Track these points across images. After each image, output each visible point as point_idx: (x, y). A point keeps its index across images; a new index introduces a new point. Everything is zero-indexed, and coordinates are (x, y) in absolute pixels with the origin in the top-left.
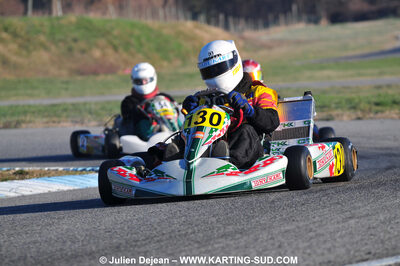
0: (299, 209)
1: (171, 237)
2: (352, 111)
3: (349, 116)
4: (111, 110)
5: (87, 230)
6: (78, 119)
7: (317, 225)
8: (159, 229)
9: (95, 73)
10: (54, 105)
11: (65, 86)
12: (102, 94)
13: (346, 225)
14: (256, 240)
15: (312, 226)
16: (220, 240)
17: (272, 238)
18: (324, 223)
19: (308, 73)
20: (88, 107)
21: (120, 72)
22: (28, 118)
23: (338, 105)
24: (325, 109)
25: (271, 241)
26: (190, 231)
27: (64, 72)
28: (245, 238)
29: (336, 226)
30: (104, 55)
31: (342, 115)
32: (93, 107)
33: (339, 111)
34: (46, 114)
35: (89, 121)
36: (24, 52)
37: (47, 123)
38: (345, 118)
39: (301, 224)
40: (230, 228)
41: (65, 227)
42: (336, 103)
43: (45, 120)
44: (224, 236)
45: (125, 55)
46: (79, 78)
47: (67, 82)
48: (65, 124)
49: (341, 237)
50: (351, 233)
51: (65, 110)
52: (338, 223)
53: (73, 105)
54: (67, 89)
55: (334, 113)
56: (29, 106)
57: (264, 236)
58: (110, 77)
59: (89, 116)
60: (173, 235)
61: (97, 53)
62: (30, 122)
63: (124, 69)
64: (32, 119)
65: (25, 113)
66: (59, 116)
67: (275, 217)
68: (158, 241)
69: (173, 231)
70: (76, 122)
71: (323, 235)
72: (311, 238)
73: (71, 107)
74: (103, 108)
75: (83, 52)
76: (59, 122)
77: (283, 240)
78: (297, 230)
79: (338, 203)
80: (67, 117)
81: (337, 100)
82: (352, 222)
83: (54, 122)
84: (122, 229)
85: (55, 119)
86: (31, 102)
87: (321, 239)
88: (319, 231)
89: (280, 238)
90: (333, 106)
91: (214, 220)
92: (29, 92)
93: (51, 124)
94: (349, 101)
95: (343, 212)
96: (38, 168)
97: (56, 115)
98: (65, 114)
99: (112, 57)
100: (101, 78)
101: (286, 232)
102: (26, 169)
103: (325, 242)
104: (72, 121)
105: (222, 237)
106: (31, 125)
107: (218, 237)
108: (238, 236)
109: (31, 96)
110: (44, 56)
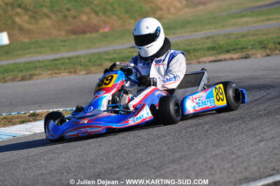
0: (225, 135)
1: (136, 164)
2: (263, 50)
3: (261, 54)
4: (95, 62)
5: (78, 162)
6: (73, 71)
7: (237, 148)
8: (128, 158)
9: (84, 32)
10: (56, 60)
11: (63, 43)
12: (89, 48)
13: (257, 147)
14: (195, 163)
15: (233, 149)
16: (170, 165)
17: (206, 162)
18: (242, 146)
19: (232, 21)
20: (79, 60)
21: (102, 31)
22: (38, 72)
23: (253, 47)
24: (245, 50)
25: (205, 164)
26: (149, 159)
27: (63, 33)
28: (187, 162)
29: (251, 148)
30: (89, 19)
31: (256, 54)
32: (82, 60)
33: (254, 51)
34: (50, 67)
35: (80, 71)
36: (34, 21)
37: (51, 74)
38: (258, 56)
39: (226, 149)
40: (177, 155)
41: (63, 160)
42: (252, 45)
43: (49, 72)
44: (173, 162)
45: (104, 17)
46: (73, 37)
47: (65, 41)
48: (63, 74)
49: (254, 157)
50: (261, 154)
51: (63, 64)
52: (252, 146)
53: (69, 58)
54: (64, 46)
55: (250, 53)
56: (39, 61)
57: (201, 159)
58: (94, 35)
59: (80, 67)
60: (137, 163)
61: (84, 18)
62: (39, 75)
63: (104, 28)
64: (41, 72)
65: (35, 68)
66: (59, 69)
67: (208, 144)
68: (127, 169)
69: (137, 160)
70: (71, 72)
71: (241, 156)
72: (233, 160)
73: (67, 61)
74: (89, 61)
75: (75, 17)
76: (59, 73)
77: (213, 162)
78: (223, 154)
79: (252, 129)
80: (65, 69)
81: (252, 43)
82: (262, 144)
83: (56, 73)
84: (102, 159)
85: (56, 71)
86: (40, 57)
87: (240, 160)
88: (239, 154)
89: (212, 161)
90: (250, 47)
91: (165, 148)
92: (39, 50)
93: (54, 75)
94: (261, 42)
95: (255, 136)
96: (46, 111)
97: (57, 69)
98: (63, 67)
99: (95, 20)
100: (88, 35)
101: (216, 155)
102: (38, 112)
103: (243, 162)
104: (69, 72)
105: (171, 162)
106: (39, 77)
107: (168, 163)
108: (182, 161)
109: (40, 53)
110: (48, 22)
